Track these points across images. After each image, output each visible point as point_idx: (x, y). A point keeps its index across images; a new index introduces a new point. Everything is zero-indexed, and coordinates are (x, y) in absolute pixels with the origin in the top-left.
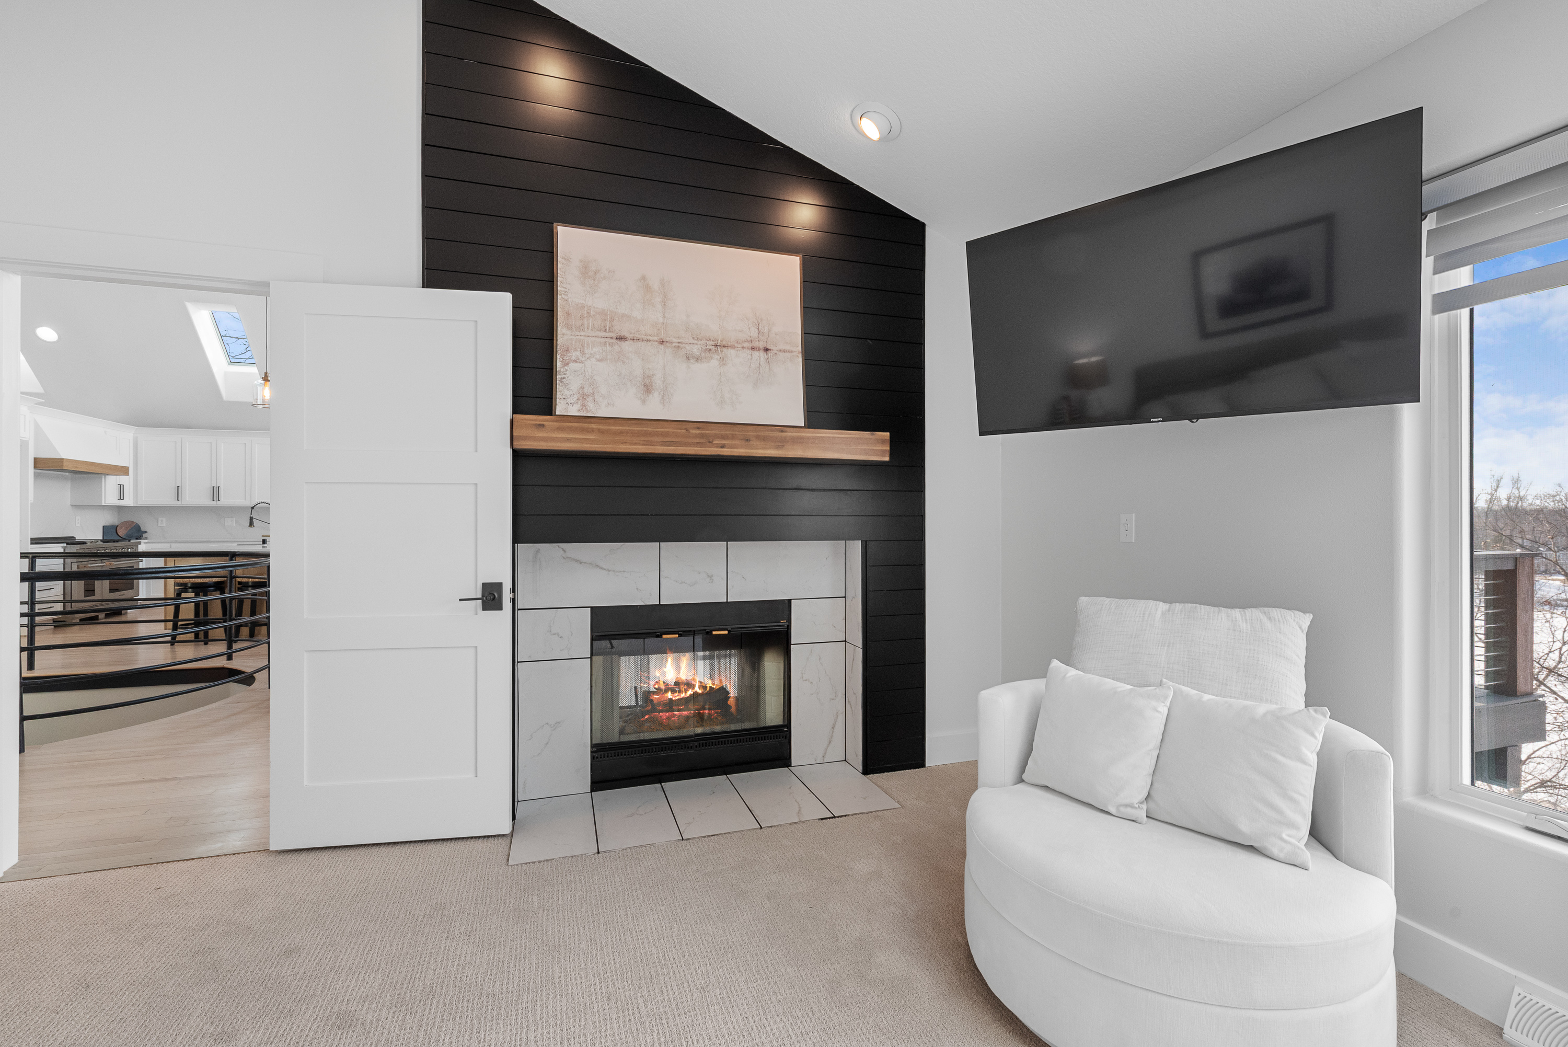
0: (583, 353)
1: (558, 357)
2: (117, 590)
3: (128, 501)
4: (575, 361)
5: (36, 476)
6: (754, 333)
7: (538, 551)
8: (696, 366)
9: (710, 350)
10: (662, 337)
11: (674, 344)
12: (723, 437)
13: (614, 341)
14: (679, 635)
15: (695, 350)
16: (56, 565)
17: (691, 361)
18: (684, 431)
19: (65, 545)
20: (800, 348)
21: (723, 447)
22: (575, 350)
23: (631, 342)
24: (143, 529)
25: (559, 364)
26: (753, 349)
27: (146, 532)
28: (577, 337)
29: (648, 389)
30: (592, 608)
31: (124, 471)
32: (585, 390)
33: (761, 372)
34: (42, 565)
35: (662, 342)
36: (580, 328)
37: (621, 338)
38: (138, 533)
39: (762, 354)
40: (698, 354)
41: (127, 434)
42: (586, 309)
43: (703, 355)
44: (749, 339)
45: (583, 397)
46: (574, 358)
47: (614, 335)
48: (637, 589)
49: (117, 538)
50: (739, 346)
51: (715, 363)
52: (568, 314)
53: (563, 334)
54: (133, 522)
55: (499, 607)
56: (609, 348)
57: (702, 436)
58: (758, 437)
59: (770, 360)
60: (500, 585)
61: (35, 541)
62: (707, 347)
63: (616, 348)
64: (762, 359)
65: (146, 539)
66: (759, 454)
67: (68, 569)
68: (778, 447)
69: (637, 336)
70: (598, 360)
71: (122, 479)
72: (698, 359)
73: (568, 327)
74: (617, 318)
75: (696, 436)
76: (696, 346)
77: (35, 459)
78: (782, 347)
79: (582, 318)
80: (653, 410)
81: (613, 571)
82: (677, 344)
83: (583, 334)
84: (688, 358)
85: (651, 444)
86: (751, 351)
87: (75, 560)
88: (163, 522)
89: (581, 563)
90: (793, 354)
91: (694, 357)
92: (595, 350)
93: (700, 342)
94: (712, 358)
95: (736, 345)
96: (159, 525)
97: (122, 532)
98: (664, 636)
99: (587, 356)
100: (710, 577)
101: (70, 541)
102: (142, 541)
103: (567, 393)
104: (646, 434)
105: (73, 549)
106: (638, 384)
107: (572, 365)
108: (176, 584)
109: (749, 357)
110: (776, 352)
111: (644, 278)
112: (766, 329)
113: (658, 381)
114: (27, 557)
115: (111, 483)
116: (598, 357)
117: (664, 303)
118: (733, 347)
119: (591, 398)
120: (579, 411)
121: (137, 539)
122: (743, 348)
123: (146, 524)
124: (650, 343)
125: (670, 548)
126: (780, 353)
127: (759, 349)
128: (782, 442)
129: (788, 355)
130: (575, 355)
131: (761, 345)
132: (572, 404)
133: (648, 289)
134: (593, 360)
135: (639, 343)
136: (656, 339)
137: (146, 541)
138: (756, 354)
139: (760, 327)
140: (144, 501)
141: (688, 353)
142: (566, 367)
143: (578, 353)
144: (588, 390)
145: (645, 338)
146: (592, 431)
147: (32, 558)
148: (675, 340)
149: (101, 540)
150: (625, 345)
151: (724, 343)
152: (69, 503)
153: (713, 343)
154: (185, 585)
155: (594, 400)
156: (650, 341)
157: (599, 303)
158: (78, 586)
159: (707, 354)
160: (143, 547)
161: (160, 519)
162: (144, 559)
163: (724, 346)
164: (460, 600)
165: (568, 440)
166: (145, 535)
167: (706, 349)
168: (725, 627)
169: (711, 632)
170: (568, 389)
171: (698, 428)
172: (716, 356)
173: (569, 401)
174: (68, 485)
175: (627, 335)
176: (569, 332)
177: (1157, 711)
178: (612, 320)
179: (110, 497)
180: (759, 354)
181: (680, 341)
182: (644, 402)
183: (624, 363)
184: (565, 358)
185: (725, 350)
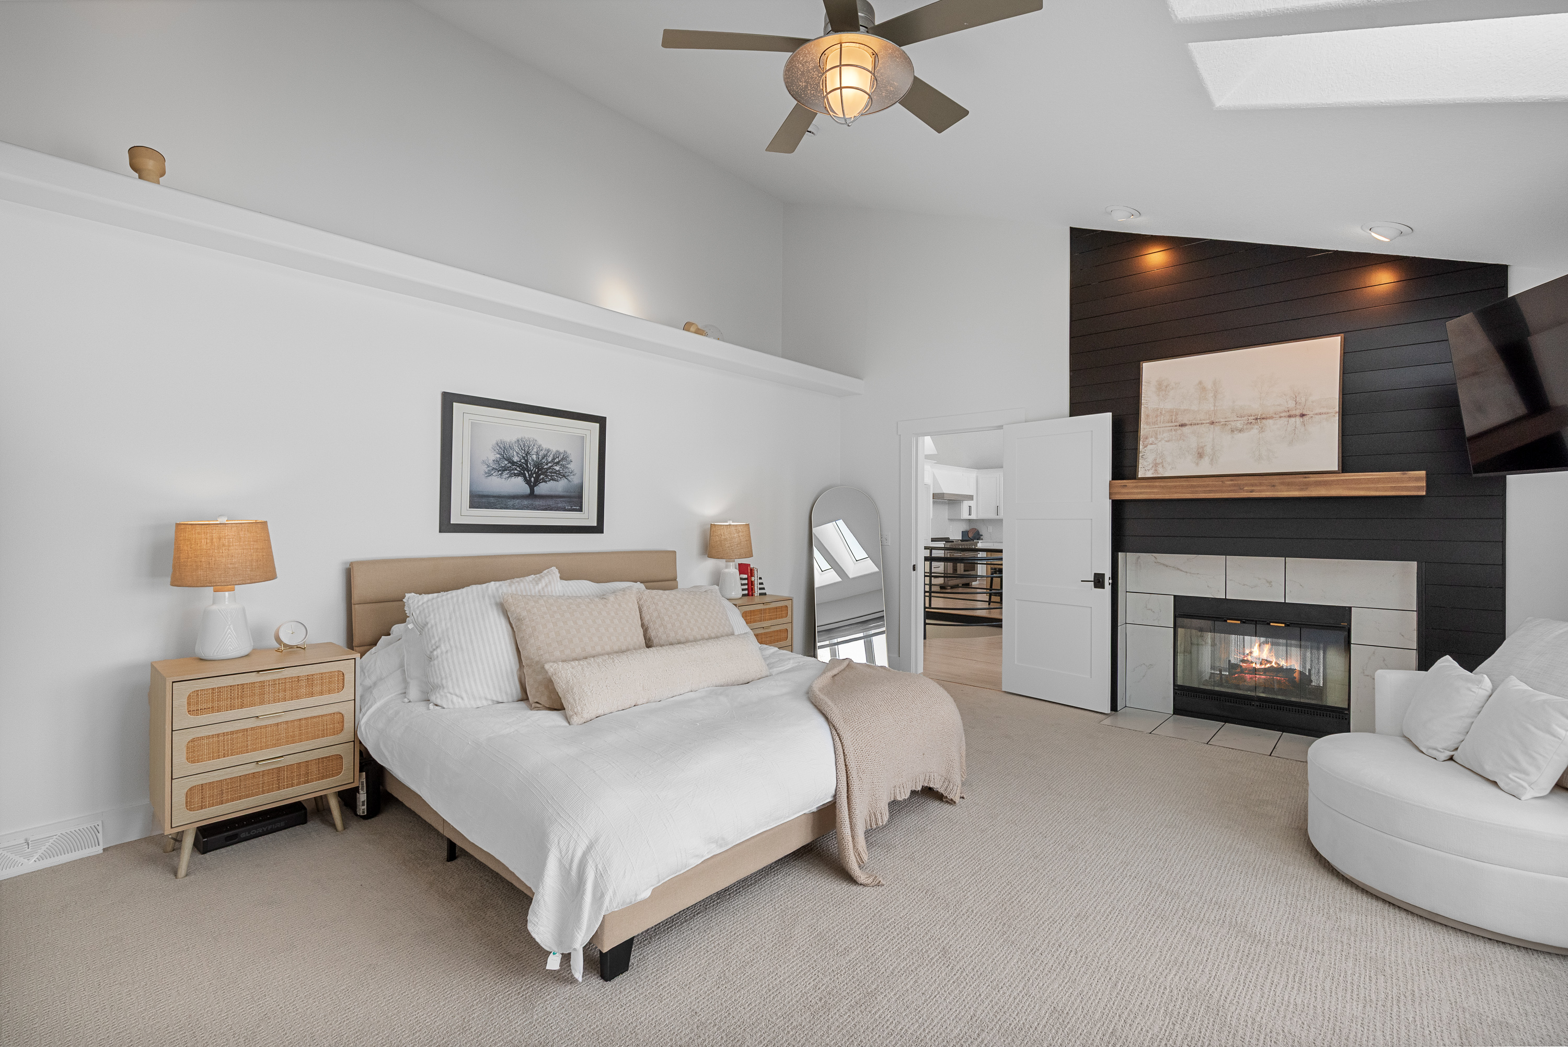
0: (1156, 438)
1: (1141, 443)
2: (968, 571)
3: (973, 517)
4: (1152, 444)
5: (934, 502)
6: (1291, 404)
7: (1139, 558)
8: (1239, 436)
9: (1251, 422)
10: (1212, 420)
11: (1221, 423)
12: (1252, 485)
13: (1178, 427)
14: (1241, 621)
15: (1239, 425)
16: (940, 554)
17: (1235, 432)
18: (1220, 483)
19: (944, 542)
20: (1337, 409)
21: (1252, 491)
22: (1152, 437)
23: (1190, 427)
24: (981, 533)
25: (1141, 447)
26: (1290, 416)
27: (982, 535)
28: (1153, 429)
29: (1200, 455)
30: (1175, 596)
31: (970, 498)
32: (1157, 461)
33: (1296, 433)
34: (936, 553)
35: (1212, 423)
36: (1154, 423)
37: (1182, 425)
38: (978, 536)
39: (1298, 420)
40: (1241, 427)
41: (973, 474)
42: (1159, 410)
43: (1245, 427)
44: (1286, 410)
45: (1156, 465)
46: (1150, 442)
47: (1178, 424)
48: (1208, 586)
49: (968, 539)
50: (1278, 416)
51: (1255, 431)
52: (1148, 416)
53: (1144, 429)
54: (976, 529)
55: (1103, 587)
56: (1174, 433)
57: (1235, 485)
58: (1283, 484)
59: (1305, 423)
60: (1103, 575)
61: (933, 540)
62: (1249, 421)
63: (1179, 432)
64: (1298, 423)
65: (982, 539)
66: (1284, 495)
67: (946, 556)
68: (1302, 490)
69: (1195, 422)
70: (1166, 441)
71: (971, 503)
72: (1241, 431)
73: (1147, 423)
74: (1180, 413)
75: (1230, 486)
76: (1240, 422)
77: (933, 494)
78: (1317, 411)
79: (1157, 416)
80: (1205, 468)
81: (1190, 573)
82: (1224, 423)
83: (1157, 426)
84: (1232, 431)
85: (1196, 492)
86: (1288, 418)
87: (948, 551)
88: (990, 529)
89: (1167, 566)
90: (1329, 415)
91: (1237, 430)
92: (1164, 435)
93: (1243, 419)
94: (1252, 428)
95: (1274, 416)
96: (989, 531)
97: (970, 535)
98: (1228, 621)
99: (1159, 440)
100: (1270, 583)
101: (947, 540)
102: (980, 541)
103: (1145, 464)
104: (1192, 486)
105: (948, 545)
106: (1194, 453)
107: (1149, 447)
108: (992, 569)
109: (1286, 423)
110: (1312, 416)
111: (1200, 383)
112: (1303, 400)
113: (1208, 450)
114: (929, 549)
115: (966, 504)
116: (1166, 439)
117: (1215, 397)
118: (1271, 418)
119: (1161, 466)
120: (1153, 474)
121: (978, 540)
122: (1280, 417)
123: (983, 531)
124: (1203, 425)
125: (1234, 561)
126: (1316, 416)
127: (1295, 416)
128: (1306, 486)
129: (1324, 416)
130: (1151, 440)
131: (1298, 412)
132: (1149, 470)
133: (1204, 389)
134: (1163, 442)
135: (1195, 427)
136: (1208, 421)
137: (981, 541)
138: (1293, 419)
139: (1297, 399)
140: (981, 516)
141: (1233, 427)
142: (1145, 449)
143: (1153, 439)
144: (1159, 461)
145: (1200, 422)
146: (1156, 487)
147: (931, 549)
148: (1222, 420)
149: (961, 541)
150: (1185, 429)
151: (1263, 416)
152: (947, 517)
153: (1254, 418)
154: (995, 569)
155: (1163, 466)
156: (1203, 423)
157: (1168, 405)
158: (950, 565)
159: (1249, 426)
160: (980, 545)
161: (989, 527)
162: (980, 553)
163: (1263, 419)
164: (1082, 581)
165: (1141, 493)
166: (981, 537)
167: (1248, 423)
168: (1283, 621)
169: (1270, 623)
170: (1146, 462)
171: (1232, 480)
172: (1256, 427)
173: (1147, 468)
174: (947, 507)
175: (1187, 422)
176: (1148, 427)
177: (1471, 691)
178: (1177, 414)
179: (965, 515)
180: (1296, 419)
181: (1226, 420)
182: (1197, 464)
183: (1184, 440)
184: (1145, 443)
185: (1264, 421)
